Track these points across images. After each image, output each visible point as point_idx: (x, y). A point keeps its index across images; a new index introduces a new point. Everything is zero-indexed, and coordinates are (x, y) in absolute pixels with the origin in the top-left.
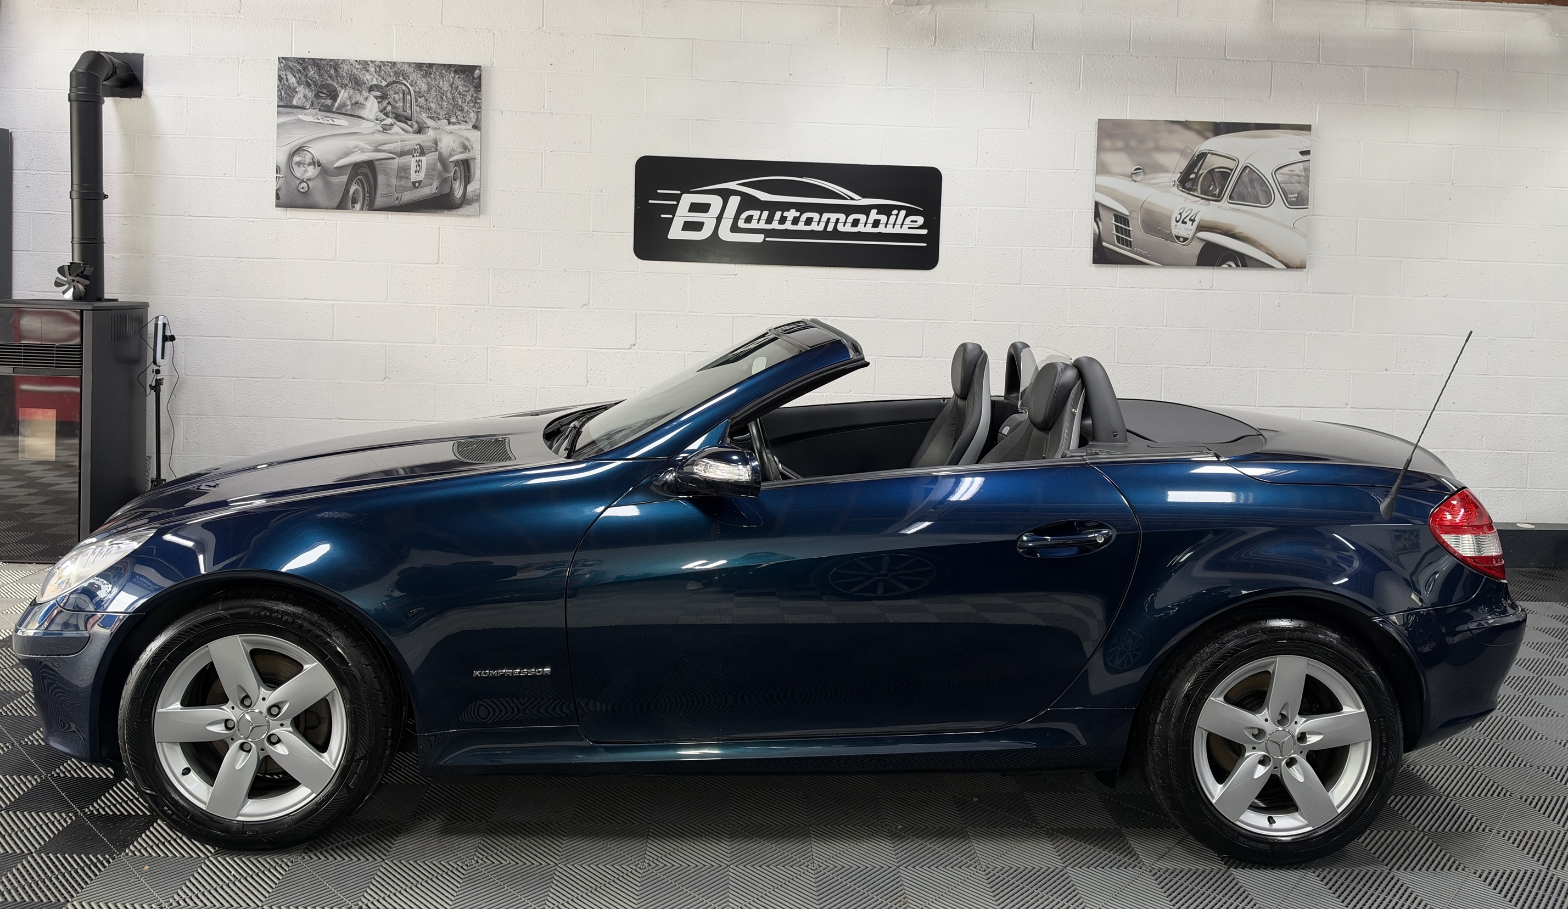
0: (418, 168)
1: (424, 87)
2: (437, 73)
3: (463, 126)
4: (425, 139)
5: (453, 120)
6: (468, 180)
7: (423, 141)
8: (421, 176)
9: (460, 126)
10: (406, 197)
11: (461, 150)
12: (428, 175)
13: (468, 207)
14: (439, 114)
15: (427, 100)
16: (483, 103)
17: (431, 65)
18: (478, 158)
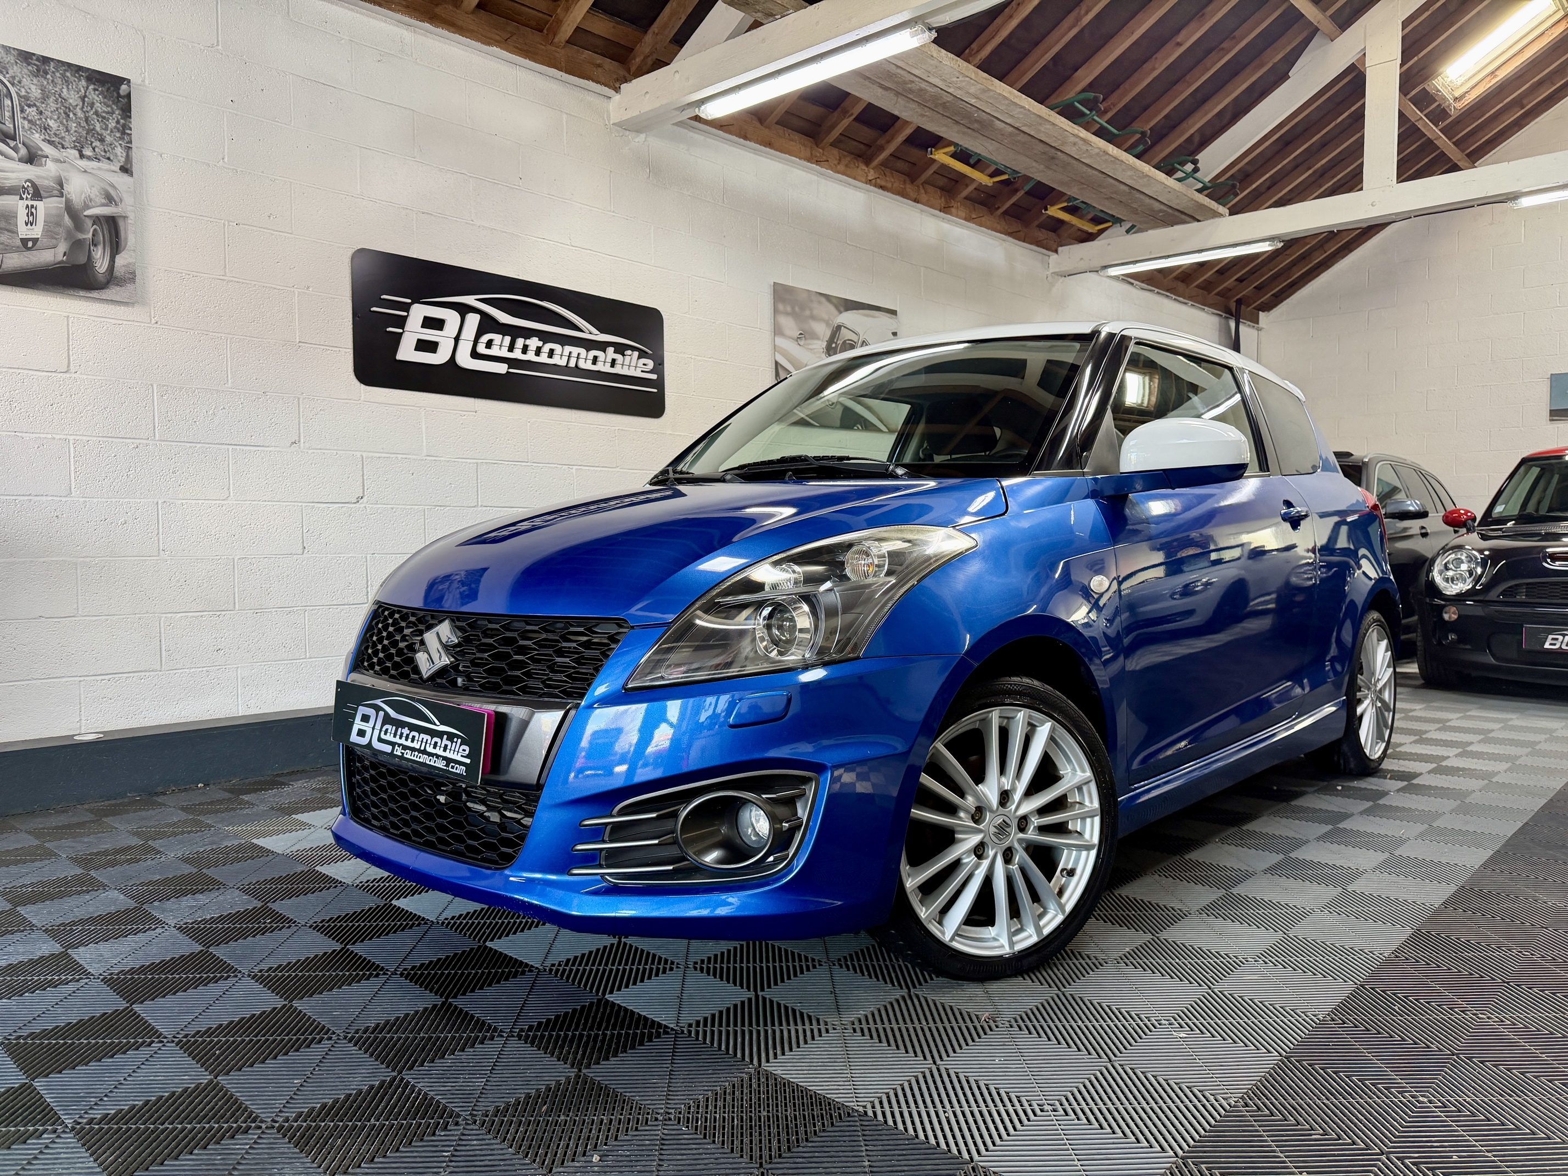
0: (31, 219)
1: (35, 92)
2: (58, 74)
3: (104, 165)
4: (44, 173)
5: (88, 152)
6: (116, 246)
7: (38, 177)
8: (37, 231)
9: (100, 164)
10: (11, 261)
11: (103, 201)
12: (48, 231)
13: (118, 288)
14: (62, 138)
15: (41, 113)
16: (133, 136)
17: (46, 60)
18: (131, 216)
